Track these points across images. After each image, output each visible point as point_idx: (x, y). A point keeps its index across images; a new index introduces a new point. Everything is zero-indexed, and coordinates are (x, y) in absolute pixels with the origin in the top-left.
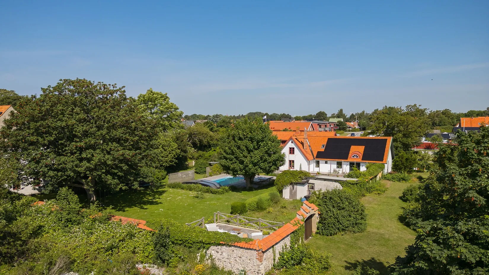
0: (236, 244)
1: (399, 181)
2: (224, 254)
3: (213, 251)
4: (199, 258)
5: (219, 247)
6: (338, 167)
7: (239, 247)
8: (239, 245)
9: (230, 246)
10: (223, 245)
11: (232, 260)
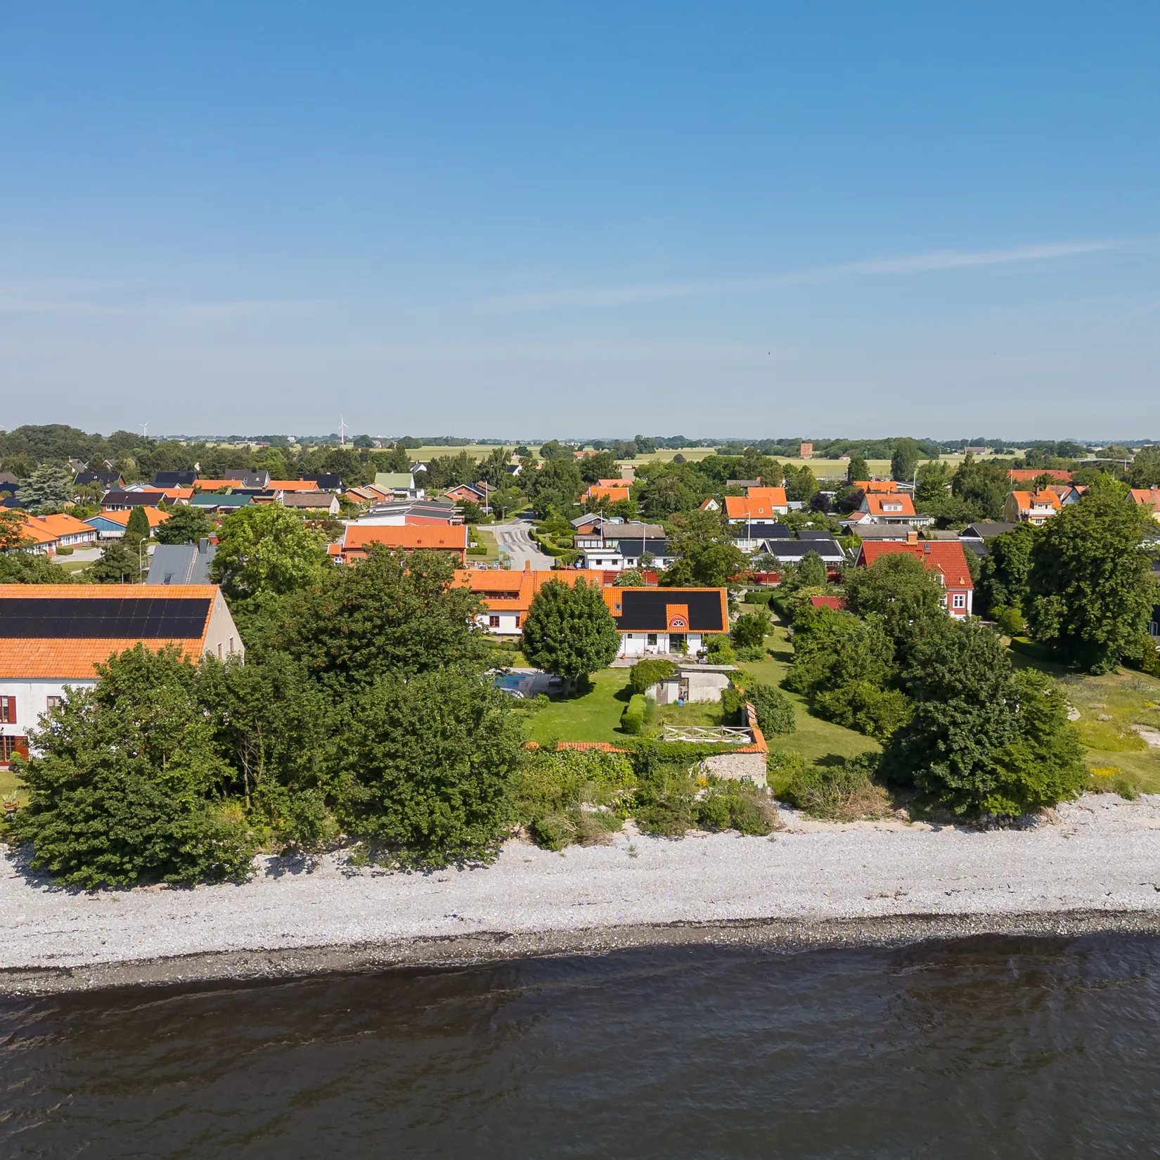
0: (739, 750)
1: (751, 660)
2: (723, 763)
3: (709, 762)
4: (691, 773)
5: (718, 757)
6: (650, 643)
7: (741, 753)
8: (742, 750)
9: (731, 753)
10: (722, 754)
11: (733, 769)
